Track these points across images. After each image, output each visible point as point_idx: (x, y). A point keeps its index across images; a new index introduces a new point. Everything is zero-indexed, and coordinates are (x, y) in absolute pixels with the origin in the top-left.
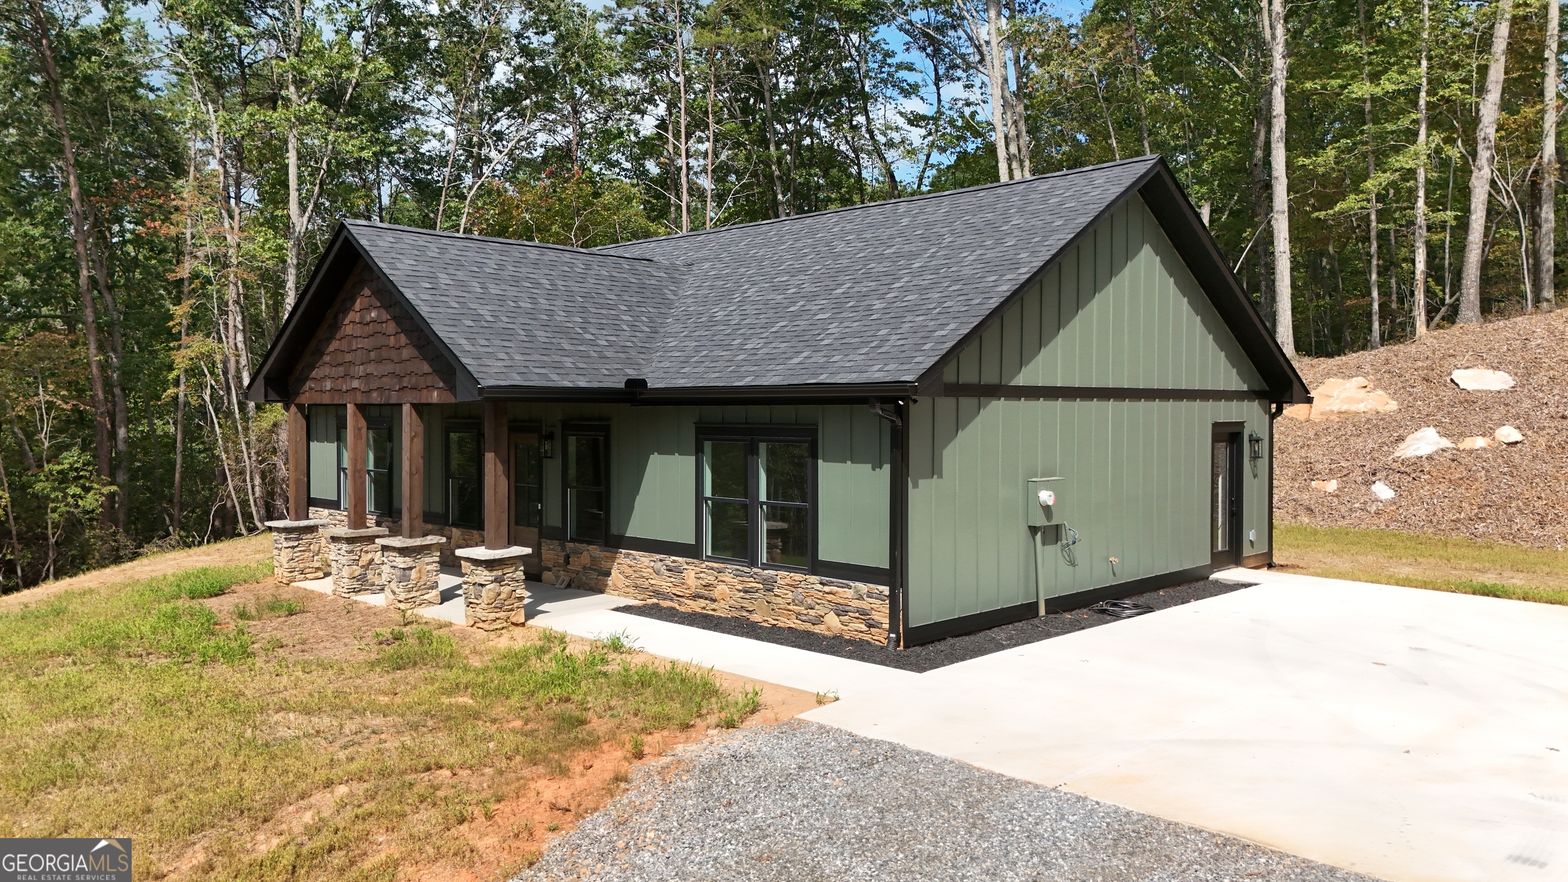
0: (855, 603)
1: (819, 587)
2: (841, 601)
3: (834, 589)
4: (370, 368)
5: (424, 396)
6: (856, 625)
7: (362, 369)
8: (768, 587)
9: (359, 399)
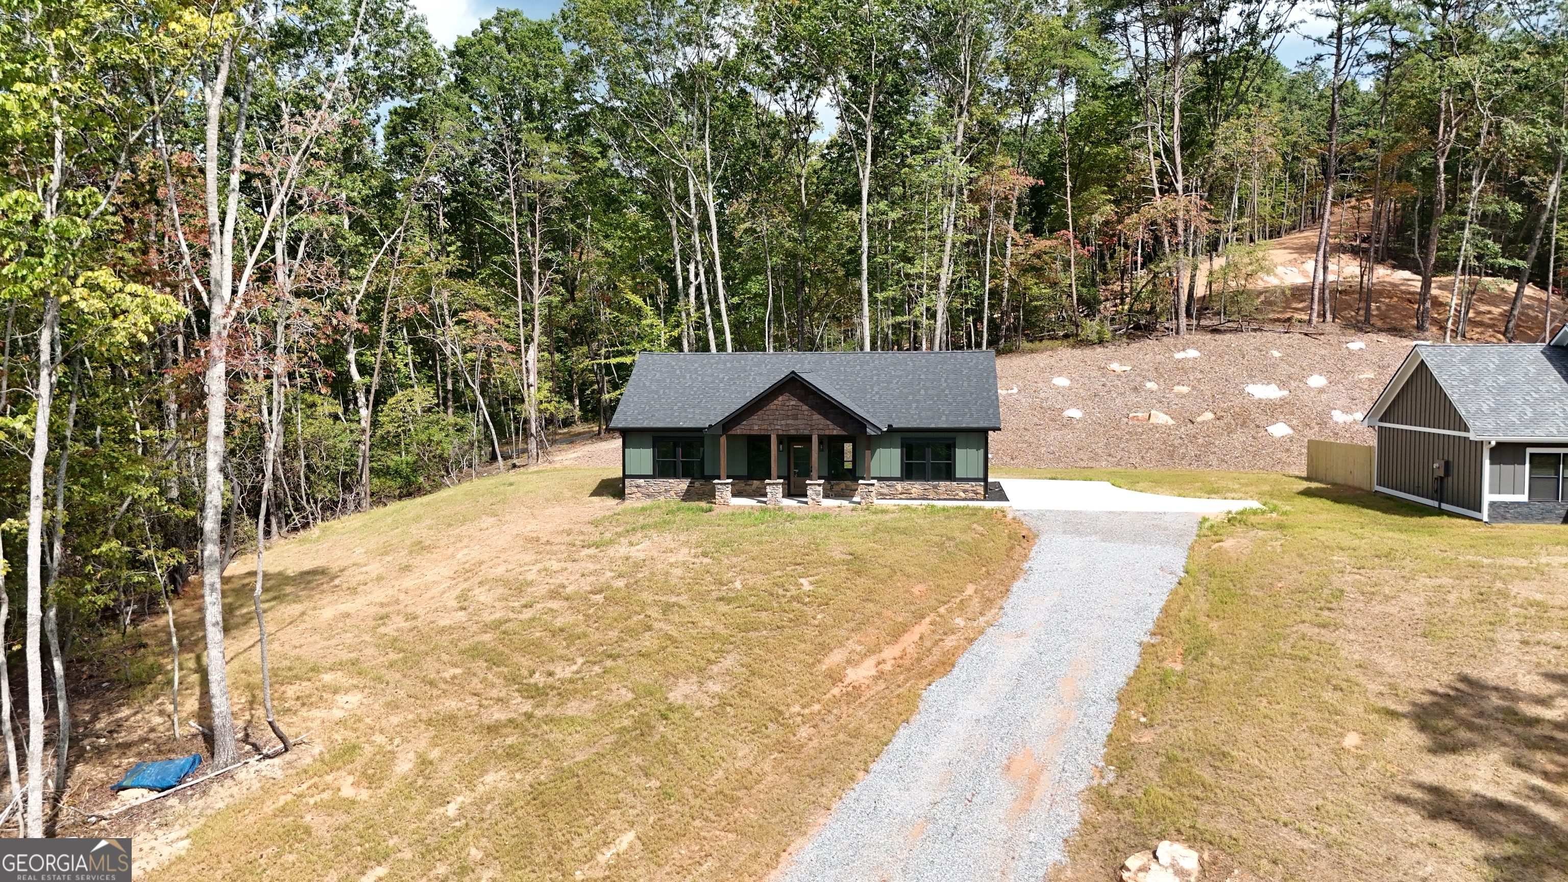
0: (971, 488)
1: (957, 485)
2: (966, 488)
3: (963, 485)
4: (789, 422)
5: (827, 432)
6: (971, 495)
7: (783, 422)
8: (935, 487)
9: (781, 433)
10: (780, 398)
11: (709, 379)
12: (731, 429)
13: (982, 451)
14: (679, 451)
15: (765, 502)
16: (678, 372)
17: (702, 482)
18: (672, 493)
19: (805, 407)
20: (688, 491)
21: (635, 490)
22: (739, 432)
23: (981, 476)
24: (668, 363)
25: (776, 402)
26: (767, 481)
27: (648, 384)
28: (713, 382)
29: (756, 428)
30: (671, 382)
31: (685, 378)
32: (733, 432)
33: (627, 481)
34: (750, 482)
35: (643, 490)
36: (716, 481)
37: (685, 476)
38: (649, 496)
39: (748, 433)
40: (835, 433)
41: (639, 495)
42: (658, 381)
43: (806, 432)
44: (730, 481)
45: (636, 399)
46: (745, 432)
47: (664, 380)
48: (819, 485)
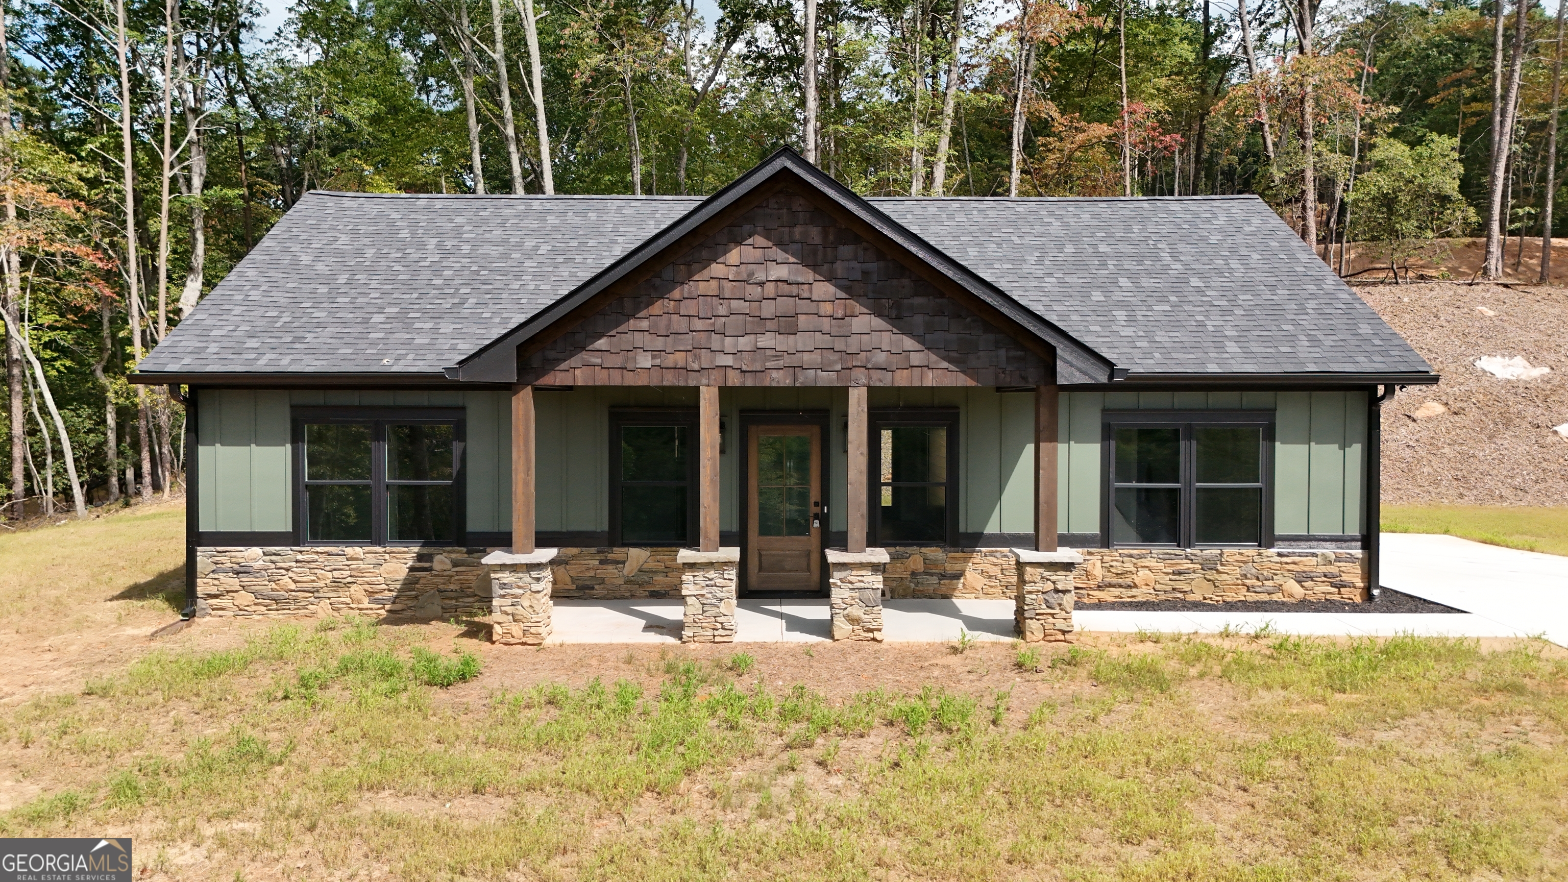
0: (1323, 569)
1: (1278, 559)
2: (1306, 569)
3: (1297, 559)
4: (766, 341)
5: (902, 379)
6: (1323, 589)
7: (744, 343)
8: (1208, 566)
9: (734, 379)
10: (734, 256)
11: (494, 251)
12: (549, 365)
13: (1356, 451)
14: (384, 452)
15: (675, 629)
16: (405, 234)
17: (459, 553)
18: (357, 591)
19: (824, 289)
20: (409, 584)
21: (233, 582)
22: (580, 377)
23: (1354, 529)
24: (381, 215)
25: (716, 269)
26: (685, 555)
27: (306, 259)
28: (505, 256)
29: (645, 361)
30: (380, 256)
31: (422, 246)
32: (557, 378)
33: (203, 555)
34: (618, 553)
35: (263, 585)
36: (495, 557)
37: (403, 535)
38: (278, 602)
39: (616, 379)
40: (930, 380)
41: (244, 598)
42: (341, 254)
43: (826, 379)
44: (548, 554)
45: (255, 295)
46: (601, 378)
47: (359, 253)
48: (875, 568)
